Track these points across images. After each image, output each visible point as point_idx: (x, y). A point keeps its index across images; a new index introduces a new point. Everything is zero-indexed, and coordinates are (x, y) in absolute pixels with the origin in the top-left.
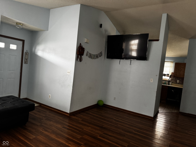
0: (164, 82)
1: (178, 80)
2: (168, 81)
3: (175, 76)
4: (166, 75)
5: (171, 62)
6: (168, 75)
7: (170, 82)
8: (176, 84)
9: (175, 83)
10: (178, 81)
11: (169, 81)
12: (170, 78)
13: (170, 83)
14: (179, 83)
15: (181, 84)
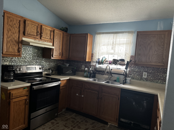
0: (116, 76)
1: (145, 72)
2: (123, 75)
3: (137, 62)
4: (118, 61)
5: (129, 32)
6: (123, 60)
7: (129, 77)
8: (142, 82)
9: (138, 79)
10: (145, 75)
11: (126, 75)
12: (126, 68)
13: (128, 79)
14: (146, 80)
15: (151, 81)
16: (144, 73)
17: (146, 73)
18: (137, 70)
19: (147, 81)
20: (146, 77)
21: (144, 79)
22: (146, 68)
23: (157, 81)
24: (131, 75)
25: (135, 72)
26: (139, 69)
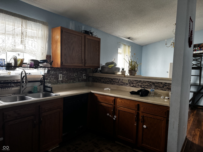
2: (40, 81)
3: (64, 64)
9: (55, 83)
10: (61, 77)
15: (66, 82)
16: (60, 75)
17: (61, 75)
18: (52, 73)
19: (62, 83)
20: (61, 79)
21: (60, 82)
22: (61, 70)
23: (70, 81)
24: (47, 80)
25: (51, 75)
26: (55, 71)
